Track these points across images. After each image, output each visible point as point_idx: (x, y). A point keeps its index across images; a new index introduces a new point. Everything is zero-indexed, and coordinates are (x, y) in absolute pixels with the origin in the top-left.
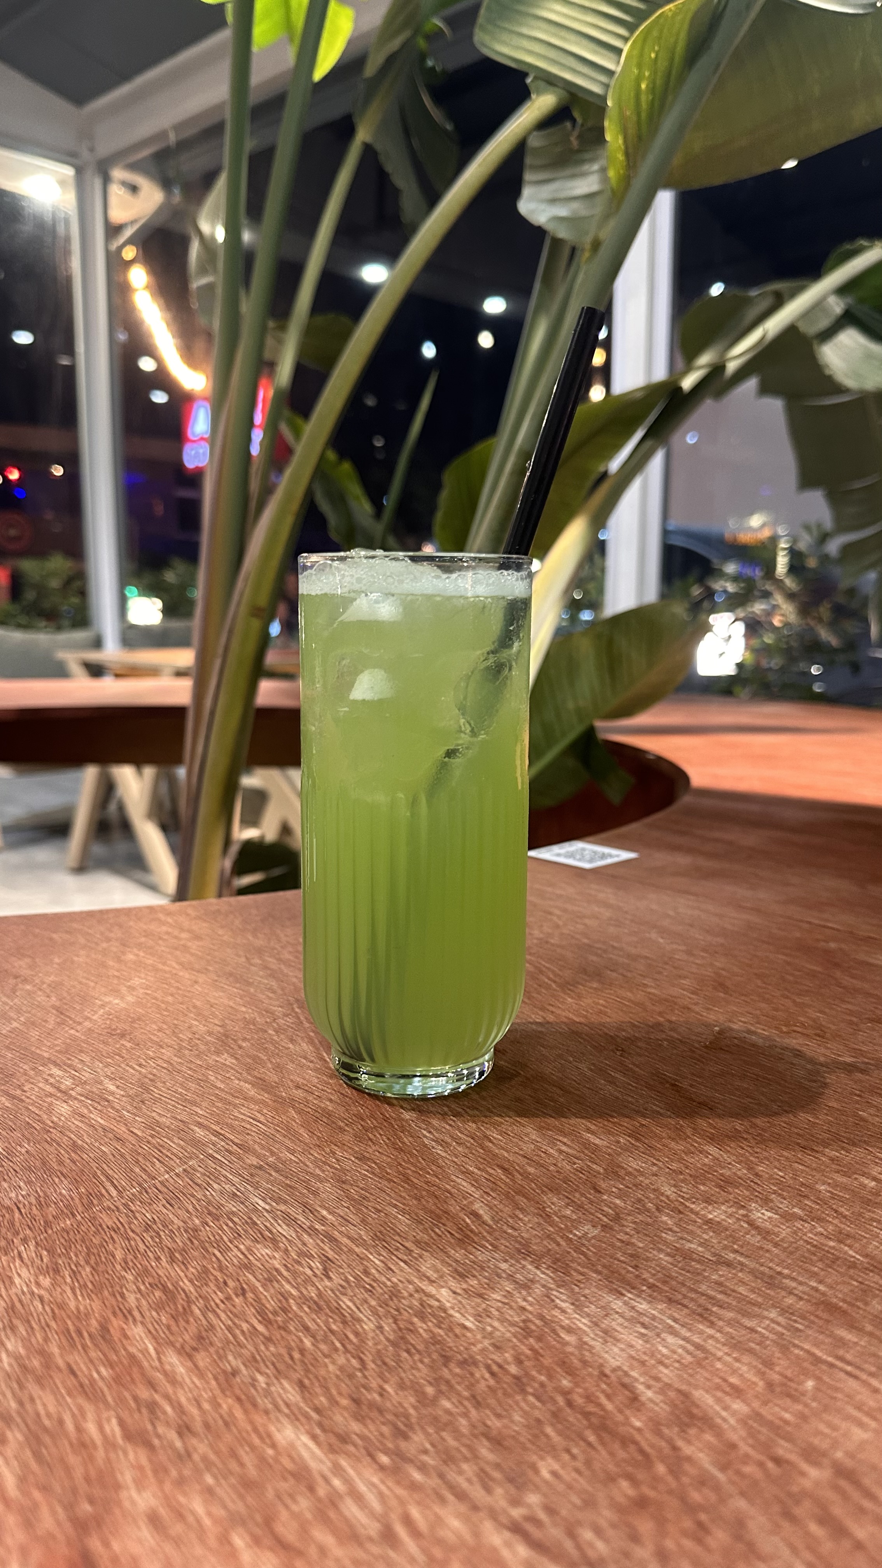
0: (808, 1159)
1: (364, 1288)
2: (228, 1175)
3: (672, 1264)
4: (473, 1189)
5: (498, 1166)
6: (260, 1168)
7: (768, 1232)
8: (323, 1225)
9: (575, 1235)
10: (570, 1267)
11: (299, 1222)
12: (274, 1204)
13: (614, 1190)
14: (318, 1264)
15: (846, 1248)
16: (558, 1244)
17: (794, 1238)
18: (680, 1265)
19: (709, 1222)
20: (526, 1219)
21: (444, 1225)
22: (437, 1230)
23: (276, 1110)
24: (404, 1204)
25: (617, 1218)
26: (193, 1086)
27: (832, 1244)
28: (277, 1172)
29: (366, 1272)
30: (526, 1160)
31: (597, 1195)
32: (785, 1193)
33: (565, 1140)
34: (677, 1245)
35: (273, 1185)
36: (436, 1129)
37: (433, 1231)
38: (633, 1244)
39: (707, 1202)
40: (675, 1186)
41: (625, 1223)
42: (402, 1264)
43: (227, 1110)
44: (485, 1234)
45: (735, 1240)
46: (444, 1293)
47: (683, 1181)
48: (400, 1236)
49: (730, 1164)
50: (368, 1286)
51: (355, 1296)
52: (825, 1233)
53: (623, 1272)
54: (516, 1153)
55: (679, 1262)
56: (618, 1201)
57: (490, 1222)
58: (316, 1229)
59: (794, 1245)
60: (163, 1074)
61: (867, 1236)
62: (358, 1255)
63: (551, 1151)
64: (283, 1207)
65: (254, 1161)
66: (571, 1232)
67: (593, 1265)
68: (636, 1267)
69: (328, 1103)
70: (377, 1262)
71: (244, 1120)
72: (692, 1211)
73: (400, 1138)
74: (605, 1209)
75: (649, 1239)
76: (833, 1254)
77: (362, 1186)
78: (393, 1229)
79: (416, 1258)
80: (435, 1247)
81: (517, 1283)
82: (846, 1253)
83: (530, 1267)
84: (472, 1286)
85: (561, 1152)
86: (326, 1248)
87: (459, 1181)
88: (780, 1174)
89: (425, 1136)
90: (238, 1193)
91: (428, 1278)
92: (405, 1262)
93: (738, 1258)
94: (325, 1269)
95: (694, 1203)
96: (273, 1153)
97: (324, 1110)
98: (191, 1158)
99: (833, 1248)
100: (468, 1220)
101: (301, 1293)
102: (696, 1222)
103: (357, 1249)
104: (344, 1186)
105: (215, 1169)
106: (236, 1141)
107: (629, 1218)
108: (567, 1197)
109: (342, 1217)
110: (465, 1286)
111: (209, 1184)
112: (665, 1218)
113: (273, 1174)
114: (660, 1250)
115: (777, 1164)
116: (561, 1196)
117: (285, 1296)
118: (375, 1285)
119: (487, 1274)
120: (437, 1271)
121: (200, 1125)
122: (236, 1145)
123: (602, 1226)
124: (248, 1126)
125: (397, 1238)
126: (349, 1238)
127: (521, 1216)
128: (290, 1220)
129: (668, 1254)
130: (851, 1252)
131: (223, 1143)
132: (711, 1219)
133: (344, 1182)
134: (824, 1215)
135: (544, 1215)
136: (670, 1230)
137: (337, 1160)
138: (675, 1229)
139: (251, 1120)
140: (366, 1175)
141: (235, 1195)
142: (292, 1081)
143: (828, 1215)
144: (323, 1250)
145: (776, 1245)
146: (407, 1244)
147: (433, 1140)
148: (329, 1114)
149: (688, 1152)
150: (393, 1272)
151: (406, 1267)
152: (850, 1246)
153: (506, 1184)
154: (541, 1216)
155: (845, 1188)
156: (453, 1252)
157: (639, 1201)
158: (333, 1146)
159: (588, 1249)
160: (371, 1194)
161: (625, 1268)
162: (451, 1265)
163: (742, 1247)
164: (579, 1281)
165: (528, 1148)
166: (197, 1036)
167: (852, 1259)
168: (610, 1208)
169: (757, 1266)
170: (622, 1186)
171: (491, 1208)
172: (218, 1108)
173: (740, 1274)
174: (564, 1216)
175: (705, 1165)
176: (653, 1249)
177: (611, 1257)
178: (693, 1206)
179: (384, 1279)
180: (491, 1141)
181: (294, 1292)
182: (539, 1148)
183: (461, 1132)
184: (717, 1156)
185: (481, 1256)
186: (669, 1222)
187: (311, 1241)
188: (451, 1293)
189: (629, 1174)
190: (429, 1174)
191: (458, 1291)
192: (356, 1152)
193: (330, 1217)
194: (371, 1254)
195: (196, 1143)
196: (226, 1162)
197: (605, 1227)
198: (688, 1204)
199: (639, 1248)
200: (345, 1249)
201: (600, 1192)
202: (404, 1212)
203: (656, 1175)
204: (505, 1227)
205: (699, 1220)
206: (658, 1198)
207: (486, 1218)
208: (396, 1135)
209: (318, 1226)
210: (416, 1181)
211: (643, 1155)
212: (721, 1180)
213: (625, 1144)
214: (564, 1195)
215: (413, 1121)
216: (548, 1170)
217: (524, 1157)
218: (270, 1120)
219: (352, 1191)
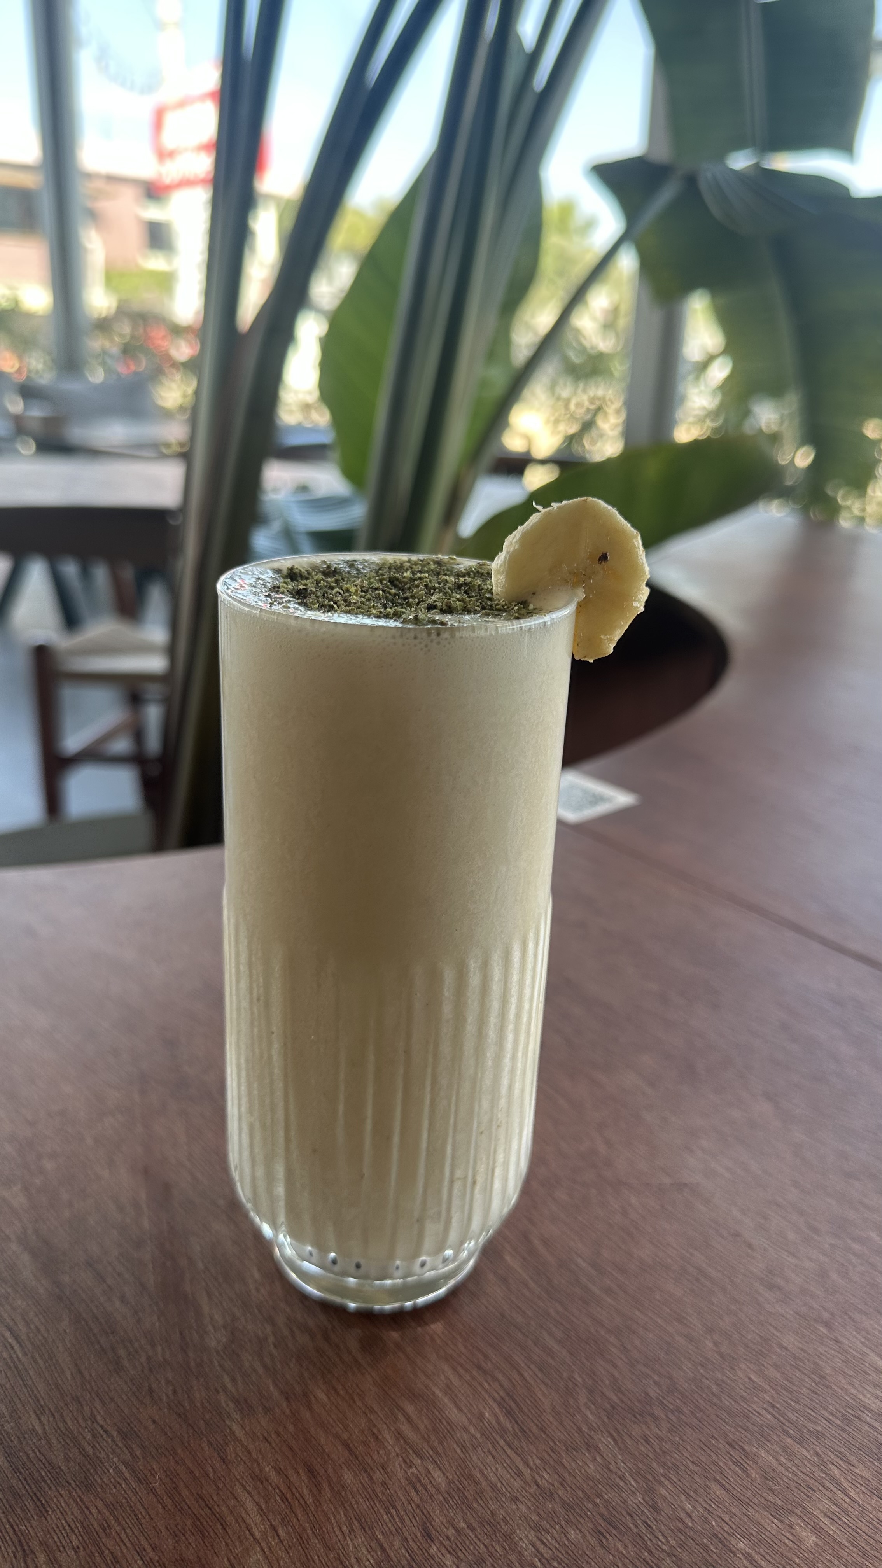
210: (185, 1492)
211: (509, 1451)
212: (602, 1515)
213: (489, 1423)
214: (378, 1540)
215: (218, 1352)
216: (371, 1478)
217: (346, 1445)
218: (31, 1335)
219: (94, 1511)
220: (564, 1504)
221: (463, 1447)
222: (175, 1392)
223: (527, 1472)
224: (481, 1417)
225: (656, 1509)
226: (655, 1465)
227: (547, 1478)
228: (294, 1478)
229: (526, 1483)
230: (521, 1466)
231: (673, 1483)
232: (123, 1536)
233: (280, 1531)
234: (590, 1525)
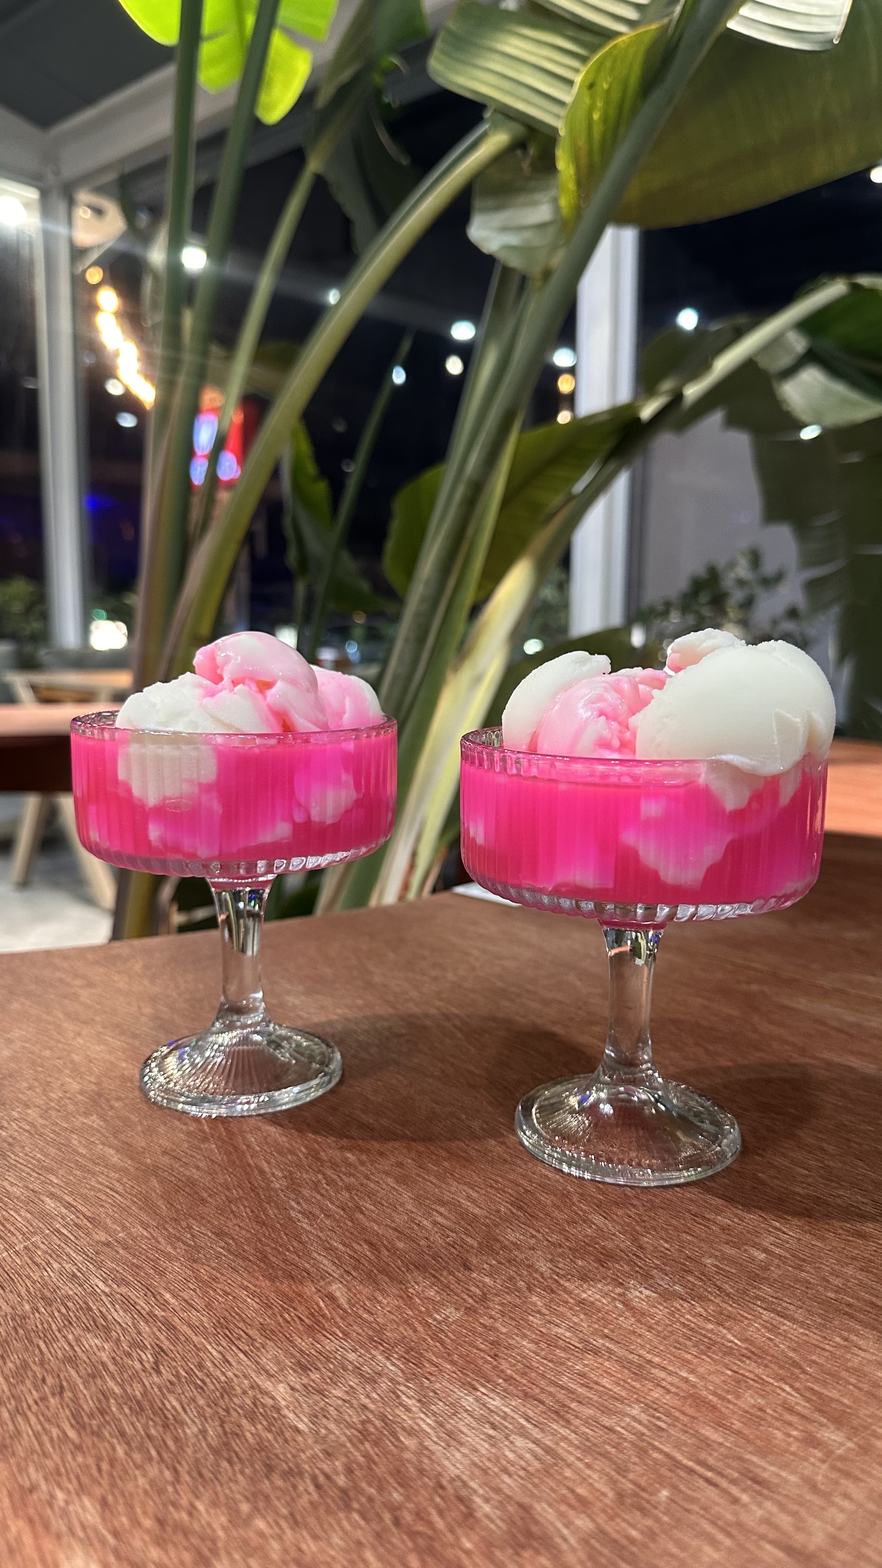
0: (697, 1229)
1: (195, 1384)
2: (72, 1252)
3: (534, 1353)
4: (334, 1268)
5: (365, 1241)
6: (108, 1244)
7: (644, 1314)
8: (164, 1311)
9: (435, 1320)
10: (424, 1357)
11: (138, 1307)
12: (115, 1286)
13: (485, 1266)
14: (149, 1356)
15: (725, 1331)
16: (415, 1331)
17: (670, 1320)
18: (543, 1353)
19: (581, 1302)
20: (385, 1301)
21: (294, 1309)
22: (286, 1316)
23: (136, 1178)
24: (255, 1286)
25: (484, 1298)
26: (52, 1151)
27: (710, 1326)
28: (125, 1249)
29: (200, 1366)
30: (397, 1234)
31: (466, 1272)
32: (668, 1268)
33: (442, 1210)
34: (543, 1330)
35: (118, 1265)
36: (306, 1200)
37: (281, 1316)
38: (497, 1330)
39: (582, 1279)
40: (551, 1261)
41: (491, 1305)
42: (242, 1355)
43: (85, 1178)
44: (338, 1319)
45: (606, 1323)
46: (282, 1390)
47: (560, 1255)
48: (244, 1321)
49: (613, 1234)
50: (199, 1382)
51: (183, 1393)
52: (704, 1314)
53: (480, 1362)
54: (387, 1225)
55: (543, 1350)
56: (487, 1280)
57: (346, 1306)
58: (155, 1316)
59: (669, 1329)
60: (24, 1137)
61: (749, 1317)
62: (195, 1346)
63: (425, 1222)
64: (124, 1290)
65: (102, 1236)
66: (431, 1316)
67: (449, 1355)
68: (495, 1356)
69: (194, 1171)
70: (215, 1353)
71: (100, 1190)
72: (565, 1290)
73: (264, 1211)
74: (473, 1289)
75: (514, 1323)
76: (710, 1339)
77: (214, 1265)
78: (238, 1314)
79: (258, 1349)
80: (281, 1335)
81: (362, 1376)
82: (723, 1337)
83: (380, 1357)
84: (313, 1381)
85: (435, 1223)
86: (162, 1337)
87: (320, 1258)
88: (666, 1245)
89: (292, 1208)
90: (79, 1274)
91: (267, 1372)
92: (245, 1353)
93: (607, 1344)
94: (156, 1363)
95: (569, 1280)
96: (124, 1228)
97: (189, 1178)
98: (35, 1233)
99: (712, 1331)
100: (322, 1304)
101: (125, 1391)
102: (567, 1302)
103: (195, 1338)
104: (194, 1265)
105: (59, 1246)
106: (88, 1214)
107: (497, 1299)
108: (434, 1276)
109: (186, 1301)
110: (305, 1381)
111: (48, 1263)
112: (534, 1299)
113: (121, 1251)
114: (524, 1336)
115: (663, 1234)
116: (427, 1275)
117: (105, 1395)
118: (208, 1380)
119: (332, 1366)
120: (278, 1363)
121: (52, 1195)
122: (87, 1218)
123: (466, 1308)
124: (104, 1197)
125: (241, 1325)
126: (189, 1325)
127: (380, 1298)
128: (128, 1304)
129: (532, 1341)
130: (730, 1336)
131: (72, 1217)
132: (584, 1299)
133: (195, 1261)
134: (706, 1293)
135: (405, 1296)
136: (539, 1312)
137: (193, 1236)
138: (544, 1311)
139: (108, 1191)
140: (221, 1253)
141: (74, 1275)
142: (160, 1146)
143: (709, 1292)
144: (158, 1339)
145: (650, 1328)
146: (250, 1333)
147: (300, 1212)
148: (191, 1183)
149: (572, 1222)
150: (230, 1365)
151: (245, 1359)
152: (728, 1329)
153: (370, 1261)
154: (402, 1297)
155: (732, 1261)
156: (300, 1340)
157: (511, 1278)
158: (191, 1220)
159: (447, 1336)
160: (223, 1274)
161: (483, 1358)
162: (294, 1356)
163: (613, 1331)
164: (430, 1374)
165: (400, 1219)
166: (68, 1095)
167: (730, 1344)
168: (478, 1287)
169: (627, 1353)
170: (494, 1262)
171: (349, 1290)
172: (75, 1176)
173: (607, 1364)
174: (427, 1298)
175: (587, 1236)
176: (517, 1335)
177: (470, 1346)
178: (567, 1284)
179: (218, 1373)
180: (362, 1213)
181: (117, 1390)
182: (413, 1220)
183: (332, 1203)
184: (601, 1225)
185: (329, 1345)
186: (539, 1303)
187: (147, 1328)
188: (288, 1389)
189: (504, 1247)
190: (288, 1250)
191: (298, 1387)
192: (214, 1227)
193: (172, 1301)
194: (210, 1343)
195: (44, 1216)
196: (72, 1238)
197: (469, 1310)
198: (562, 1282)
199: (502, 1333)
200: (183, 1339)
201: (470, 1269)
202: (254, 1295)
203: (533, 1249)
204: (361, 1312)
205: (571, 1301)
206: (531, 1275)
207: (343, 1301)
208: (261, 1206)
209: (158, 1312)
210: (273, 1259)
211: (523, 1226)
212: (601, 1253)
213: (506, 1214)
214: (431, 1273)
215: (282, 1190)
216: (419, 1245)
217: (395, 1230)
218: (128, 1190)
219: (203, 1271)
220: (570, 1249)
221: (486, 1226)
222: (252, 1211)
223: (540, 1236)
224: (499, 1211)
225: (641, 1247)
226: (638, 1228)
227: (554, 1238)
228: (356, 1247)
229: (539, 1240)
230: (534, 1233)
231: (653, 1236)
232: (229, 1281)
233: (353, 1273)
234: (593, 1258)
